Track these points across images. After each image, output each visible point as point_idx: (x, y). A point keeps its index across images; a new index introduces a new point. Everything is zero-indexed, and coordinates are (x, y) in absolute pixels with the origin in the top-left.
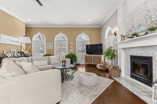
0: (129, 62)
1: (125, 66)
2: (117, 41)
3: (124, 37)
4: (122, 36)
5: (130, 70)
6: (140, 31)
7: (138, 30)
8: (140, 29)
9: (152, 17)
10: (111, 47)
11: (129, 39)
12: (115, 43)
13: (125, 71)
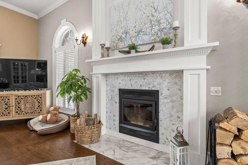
0: (116, 103)
1: (107, 112)
2: (92, 59)
3: (108, 49)
4: (103, 46)
5: (117, 118)
6: (140, 42)
7: (135, 40)
8: (140, 39)
9: (162, 21)
10: (76, 70)
11: (123, 56)
12: (87, 61)
13: (107, 121)
